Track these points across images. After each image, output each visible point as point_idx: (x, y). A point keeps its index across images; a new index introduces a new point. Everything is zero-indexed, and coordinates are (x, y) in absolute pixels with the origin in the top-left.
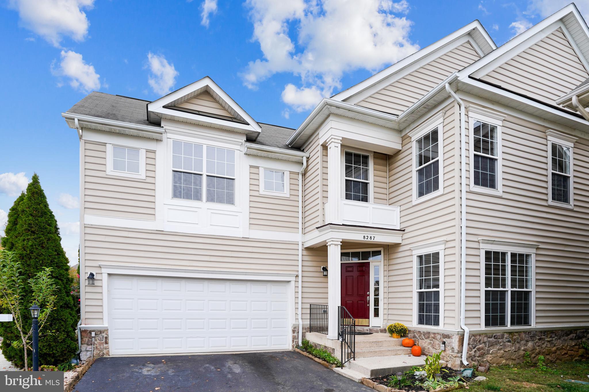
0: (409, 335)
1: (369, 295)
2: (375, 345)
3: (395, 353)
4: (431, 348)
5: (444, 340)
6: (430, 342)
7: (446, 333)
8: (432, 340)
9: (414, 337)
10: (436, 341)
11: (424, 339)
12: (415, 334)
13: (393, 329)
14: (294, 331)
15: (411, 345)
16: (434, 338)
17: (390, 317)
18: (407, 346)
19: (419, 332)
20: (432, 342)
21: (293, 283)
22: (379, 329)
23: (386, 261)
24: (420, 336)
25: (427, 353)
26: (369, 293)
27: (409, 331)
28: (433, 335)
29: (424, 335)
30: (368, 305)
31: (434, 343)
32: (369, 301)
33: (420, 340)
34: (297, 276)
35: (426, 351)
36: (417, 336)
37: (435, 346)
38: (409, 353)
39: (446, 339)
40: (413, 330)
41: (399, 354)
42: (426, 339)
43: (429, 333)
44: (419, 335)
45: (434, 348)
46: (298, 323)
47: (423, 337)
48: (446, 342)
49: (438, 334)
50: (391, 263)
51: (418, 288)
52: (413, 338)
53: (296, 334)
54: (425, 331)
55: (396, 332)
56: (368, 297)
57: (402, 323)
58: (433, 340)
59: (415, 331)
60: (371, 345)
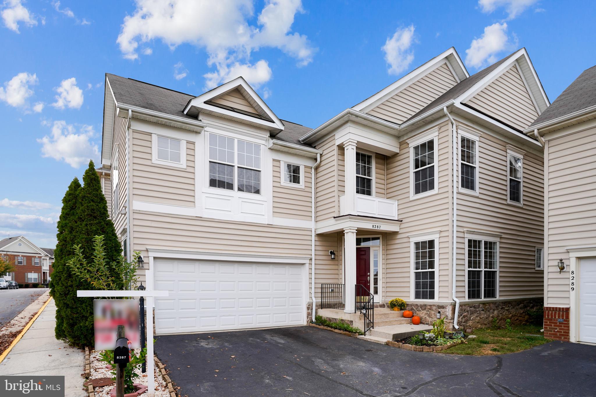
0: (407, 308)
1: (369, 276)
2: (384, 317)
3: (400, 322)
4: (427, 318)
5: (439, 310)
6: (426, 312)
7: (440, 305)
8: (428, 311)
9: (412, 309)
10: (432, 311)
11: (421, 310)
12: (413, 307)
13: (395, 303)
14: (308, 308)
15: (410, 316)
16: (430, 309)
17: (388, 294)
18: (408, 316)
19: (416, 305)
20: (428, 312)
21: (307, 265)
22: (378, 304)
23: (384, 246)
24: (417, 308)
25: (424, 322)
26: (369, 273)
27: (407, 305)
28: (429, 307)
29: (421, 308)
30: (369, 284)
31: (430, 313)
32: (370, 280)
33: (417, 312)
34: (311, 259)
35: (423, 320)
36: (415, 308)
37: (431, 315)
38: (409, 322)
39: (441, 309)
40: (411, 303)
41: (403, 323)
42: (423, 310)
43: (426, 305)
44: (416, 307)
45: (430, 317)
46: (312, 301)
47: (420, 309)
48: (441, 312)
49: (434, 305)
50: (389, 248)
51: (415, 269)
52: (411, 310)
53: (310, 311)
54: (422, 304)
55: (398, 305)
56: (369, 277)
57: (401, 299)
58: (430, 310)
59: (412, 304)
60: (381, 317)
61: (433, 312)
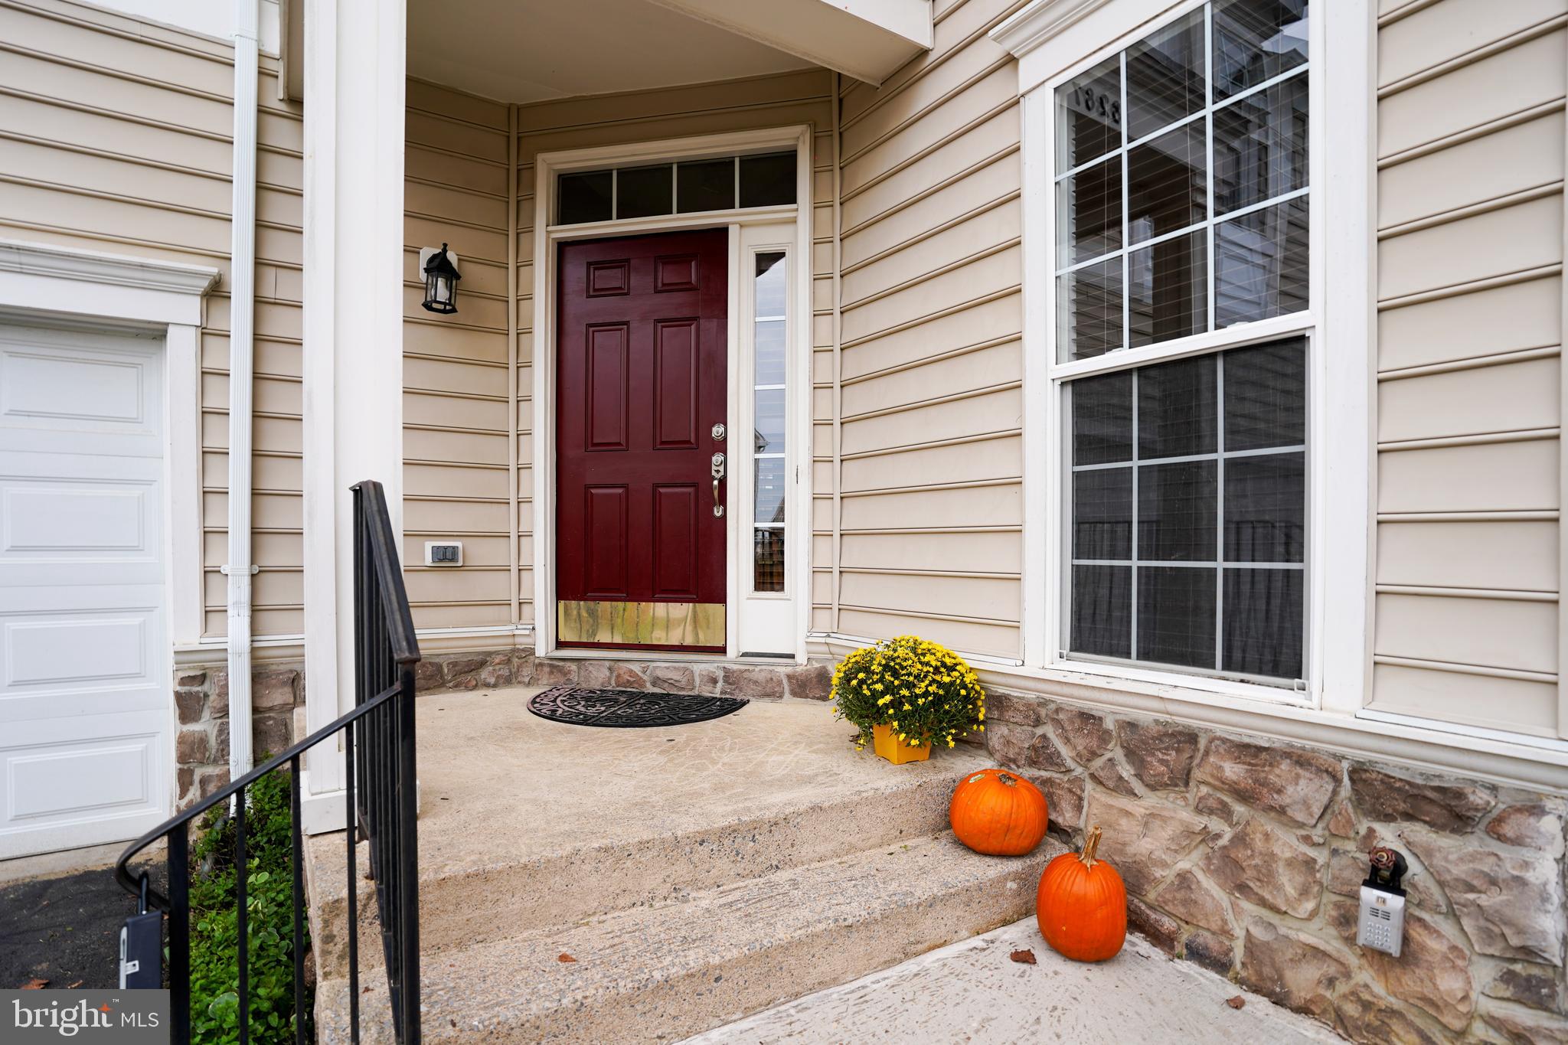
0: (997, 735)
1: (723, 446)
4: (1211, 889)
5: (1388, 836)
6: (1200, 822)
7: (1395, 764)
8: (1225, 812)
9: (1041, 755)
10: (1267, 824)
11: (1137, 786)
12: (1049, 730)
13: (876, 695)
14: (188, 707)
15: (1024, 843)
16: (1244, 796)
17: (856, 593)
18: (995, 844)
19: (1085, 717)
20: (1216, 824)
22: (782, 669)
23: (825, 214)
24: (1094, 755)
25: (1168, 924)
26: (719, 429)
27: (999, 702)
28: (1233, 770)
29: (1130, 754)
30: (718, 512)
31: (1240, 840)
32: (723, 482)
33: (1089, 786)
35: (1152, 896)
36: (1065, 752)
37: (1267, 876)
38: (1008, 906)
39: (1419, 832)
40: (1031, 696)
42: (1153, 788)
43: (1189, 737)
44: (1081, 743)
45: (1242, 888)
47: (1126, 771)
48: (1413, 866)
49: (1302, 760)
50: (860, 220)
52: (1033, 763)
53: (204, 728)
54: (1145, 718)
55: (901, 717)
56: (717, 459)
58: (1239, 809)
59: (1044, 703)
61: (1286, 844)
